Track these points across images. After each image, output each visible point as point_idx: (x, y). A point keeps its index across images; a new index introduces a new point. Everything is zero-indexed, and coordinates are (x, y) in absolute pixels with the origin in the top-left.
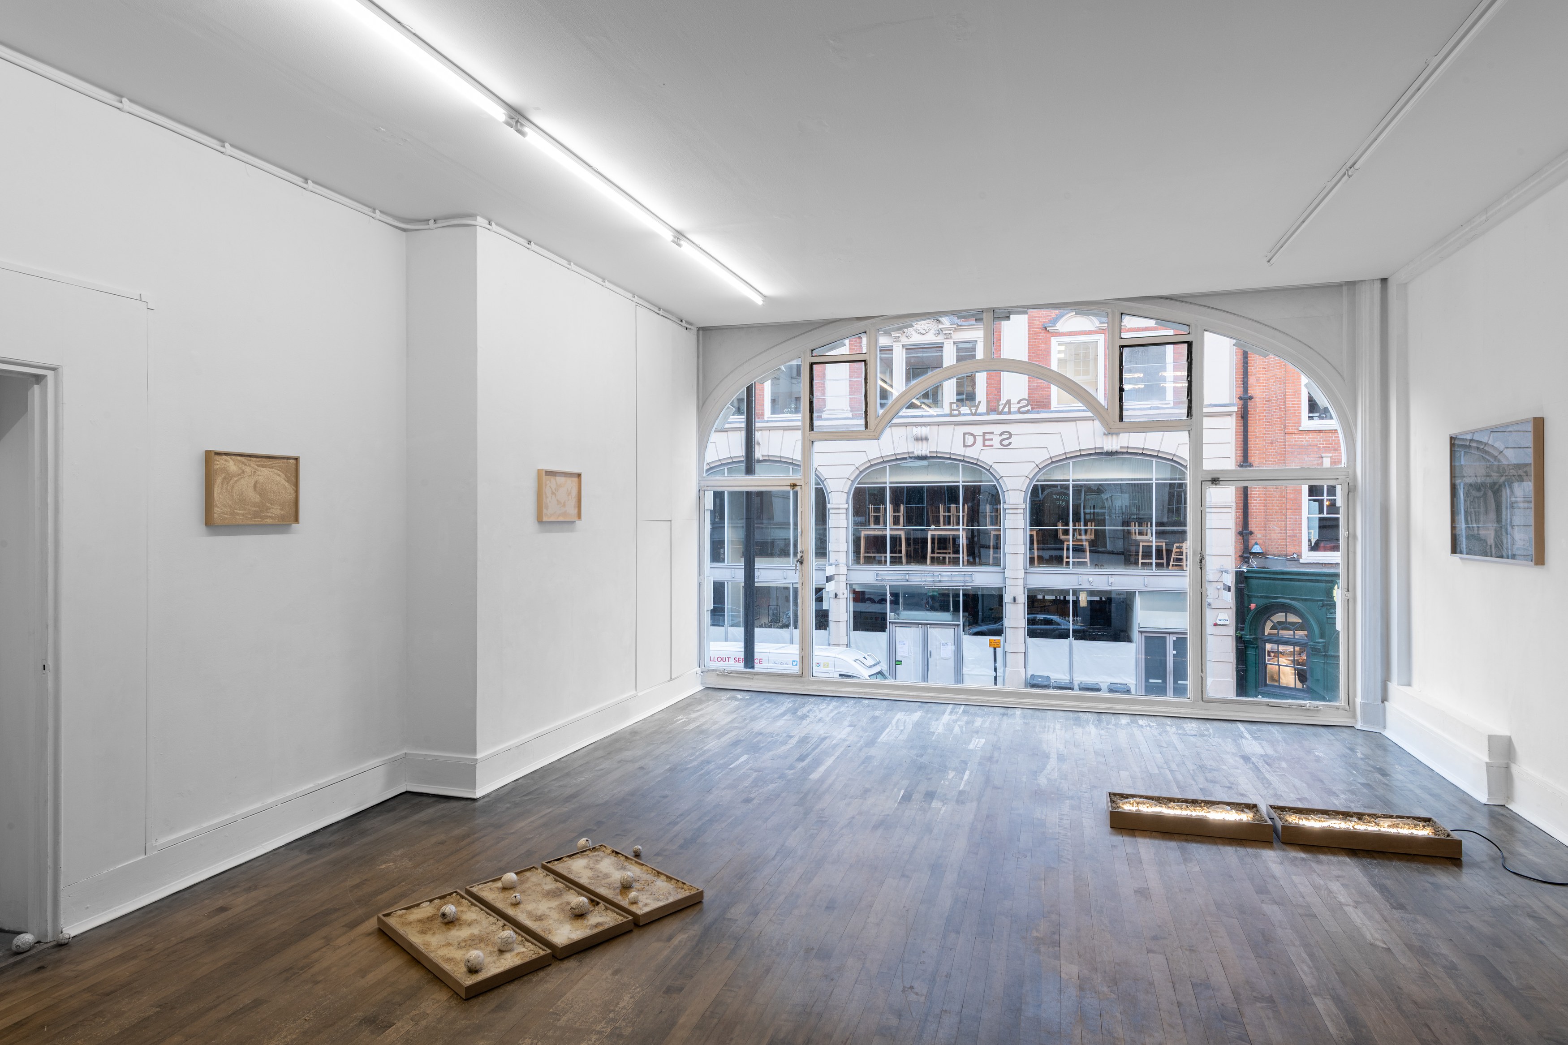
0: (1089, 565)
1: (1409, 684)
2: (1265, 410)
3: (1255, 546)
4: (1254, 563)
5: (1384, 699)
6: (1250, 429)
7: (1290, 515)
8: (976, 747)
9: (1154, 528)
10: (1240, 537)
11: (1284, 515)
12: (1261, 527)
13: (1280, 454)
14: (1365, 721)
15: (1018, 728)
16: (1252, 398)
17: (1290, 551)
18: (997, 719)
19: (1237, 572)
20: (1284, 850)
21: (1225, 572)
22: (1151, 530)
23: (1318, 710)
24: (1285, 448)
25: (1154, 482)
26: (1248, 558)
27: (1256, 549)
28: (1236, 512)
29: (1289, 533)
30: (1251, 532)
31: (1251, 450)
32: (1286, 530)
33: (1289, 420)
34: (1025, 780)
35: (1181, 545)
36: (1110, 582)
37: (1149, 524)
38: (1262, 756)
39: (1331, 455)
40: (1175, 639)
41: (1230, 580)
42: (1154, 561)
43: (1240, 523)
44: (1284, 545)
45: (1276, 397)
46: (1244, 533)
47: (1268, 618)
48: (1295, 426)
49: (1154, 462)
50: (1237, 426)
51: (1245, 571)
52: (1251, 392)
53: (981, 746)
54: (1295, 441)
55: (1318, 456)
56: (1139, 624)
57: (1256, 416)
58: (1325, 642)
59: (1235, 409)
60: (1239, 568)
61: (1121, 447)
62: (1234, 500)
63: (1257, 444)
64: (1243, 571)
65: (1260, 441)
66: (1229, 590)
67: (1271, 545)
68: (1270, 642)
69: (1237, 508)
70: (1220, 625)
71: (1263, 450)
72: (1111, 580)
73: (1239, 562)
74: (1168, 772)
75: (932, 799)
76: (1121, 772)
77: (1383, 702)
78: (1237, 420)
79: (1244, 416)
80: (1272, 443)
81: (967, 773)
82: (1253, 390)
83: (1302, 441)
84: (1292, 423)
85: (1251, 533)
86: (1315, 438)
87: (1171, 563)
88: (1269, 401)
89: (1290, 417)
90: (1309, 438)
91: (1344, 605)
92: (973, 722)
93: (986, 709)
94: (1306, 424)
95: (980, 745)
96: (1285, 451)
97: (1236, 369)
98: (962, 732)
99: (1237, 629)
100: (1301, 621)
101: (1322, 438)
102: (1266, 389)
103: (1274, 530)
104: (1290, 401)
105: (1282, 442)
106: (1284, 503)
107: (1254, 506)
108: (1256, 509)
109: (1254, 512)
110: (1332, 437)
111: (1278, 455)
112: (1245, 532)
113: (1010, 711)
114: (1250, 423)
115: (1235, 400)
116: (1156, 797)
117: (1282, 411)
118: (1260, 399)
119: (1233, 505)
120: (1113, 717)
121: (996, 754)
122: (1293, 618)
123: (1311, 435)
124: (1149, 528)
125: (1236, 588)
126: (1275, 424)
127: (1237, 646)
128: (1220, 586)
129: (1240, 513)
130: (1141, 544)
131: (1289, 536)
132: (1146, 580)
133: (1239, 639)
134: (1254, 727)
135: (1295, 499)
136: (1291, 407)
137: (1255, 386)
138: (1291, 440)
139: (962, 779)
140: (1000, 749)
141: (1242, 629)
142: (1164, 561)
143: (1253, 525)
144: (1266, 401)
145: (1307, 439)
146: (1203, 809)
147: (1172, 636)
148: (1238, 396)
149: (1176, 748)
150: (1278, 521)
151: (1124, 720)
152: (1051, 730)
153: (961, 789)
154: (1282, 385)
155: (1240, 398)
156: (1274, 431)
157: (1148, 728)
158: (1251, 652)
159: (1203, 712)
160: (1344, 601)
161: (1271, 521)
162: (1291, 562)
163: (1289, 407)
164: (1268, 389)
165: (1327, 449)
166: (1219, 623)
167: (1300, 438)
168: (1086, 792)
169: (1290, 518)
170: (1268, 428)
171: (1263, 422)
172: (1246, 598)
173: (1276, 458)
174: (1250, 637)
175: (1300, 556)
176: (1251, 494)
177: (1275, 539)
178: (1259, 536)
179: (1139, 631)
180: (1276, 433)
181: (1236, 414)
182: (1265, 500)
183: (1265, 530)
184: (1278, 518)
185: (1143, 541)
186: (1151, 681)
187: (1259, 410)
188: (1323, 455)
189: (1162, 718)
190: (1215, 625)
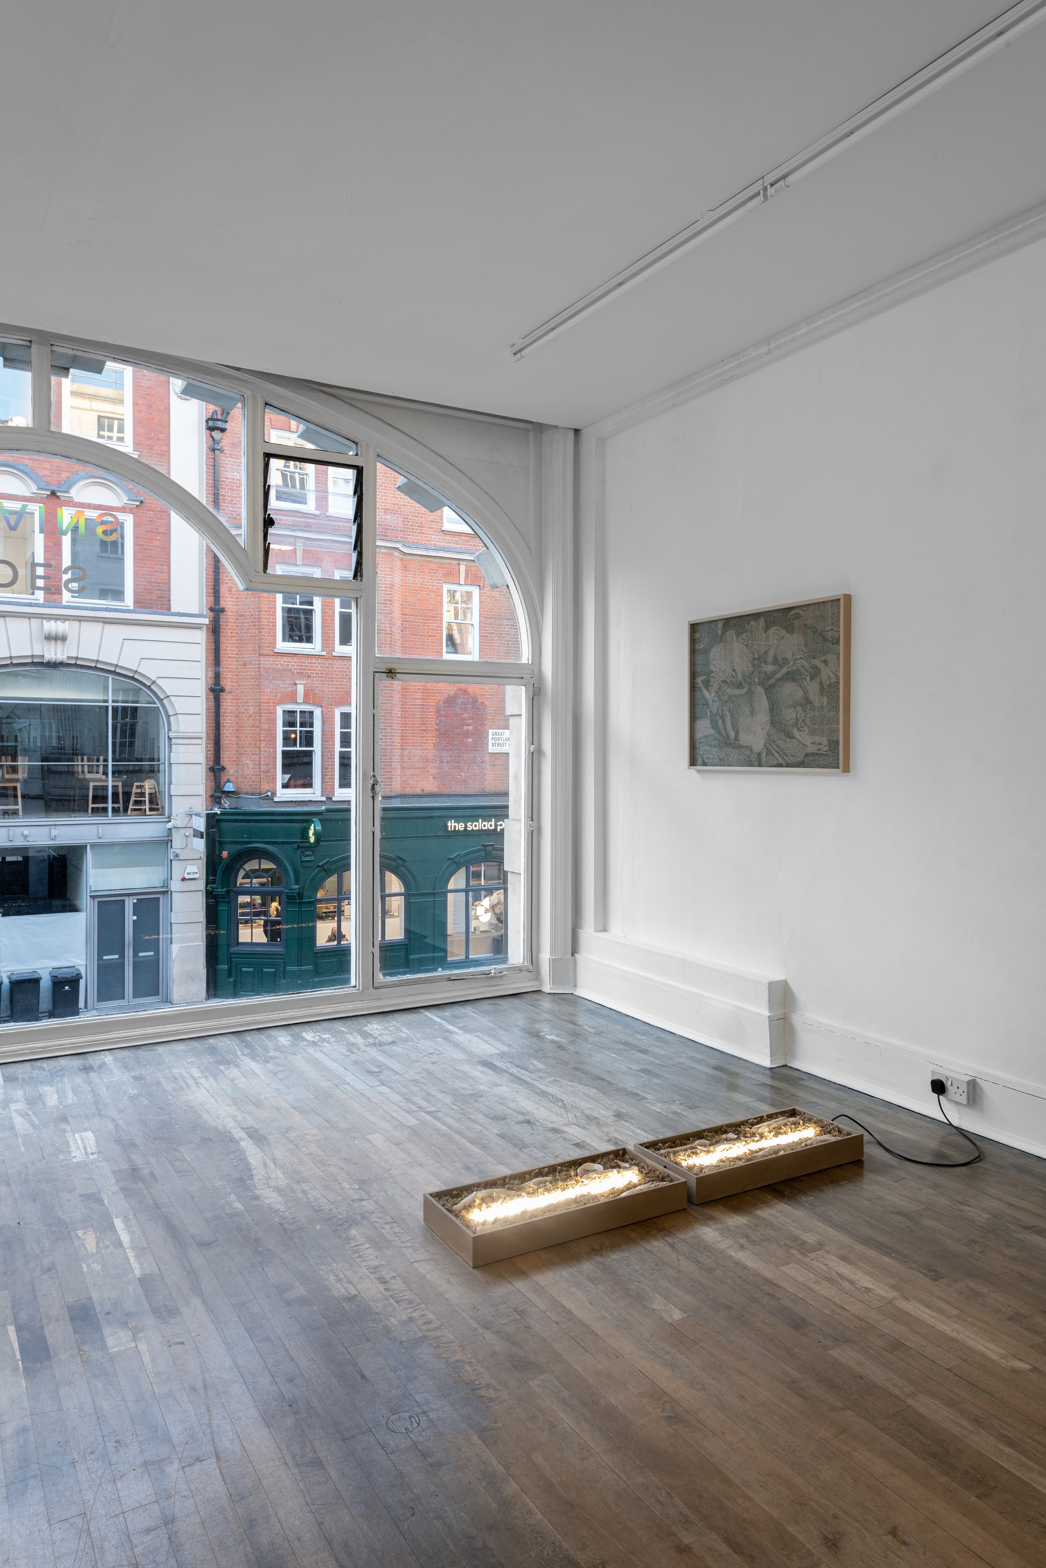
0: (21, 813)
1: (605, 930)
2: (237, 626)
3: (228, 784)
4: (227, 803)
5: (574, 952)
6: (223, 646)
7: (264, 747)
8: (86, 1153)
9: (110, 763)
10: (211, 774)
11: (258, 747)
12: (234, 761)
13: (254, 678)
14: (555, 981)
15: (132, 1091)
16: (224, 611)
17: (264, 789)
18: (79, 1079)
19: (208, 815)
20: (712, 1218)
21: (196, 815)
22: (106, 766)
23: (502, 976)
24: (259, 671)
25: (110, 704)
26: (220, 798)
27: (229, 787)
28: (207, 743)
29: (263, 768)
30: (223, 767)
31: (224, 671)
32: (260, 765)
33: (264, 639)
34: (238, 1205)
35: (142, 784)
36: (53, 835)
37: (102, 758)
38: (498, 1054)
39: (304, 682)
40: (135, 901)
41: (200, 824)
42: (110, 805)
43: (212, 758)
44: (257, 782)
45: (250, 612)
46: (216, 769)
47: (241, 867)
48: (270, 647)
49: (110, 679)
50: (207, 642)
51: (219, 812)
52: (223, 604)
53: (94, 1150)
54: (270, 664)
55: (291, 682)
56: (90, 886)
57: (227, 633)
58: (299, 888)
59: (206, 621)
60: (211, 810)
61: (69, 658)
62: (205, 730)
63: (229, 665)
64: (217, 813)
65: (233, 661)
66: (202, 837)
67: (244, 782)
68: (245, 893)
69: (207, 739)
70: (189, 879)
71: (235, 672)
72: (55, 832)
73: (210, 803)
74: (428, 1117)
75: (99, 1330)
76: (369, 1137)
77: (572, 955)
78: (208, 635)
79: (215, 630)
80: (245, 665)
81: (118, 1223)
82: (225, 601)
83: (277, 665)
84: (268, 643)
85: (223, 769)
86: (289, 662)
87: (131, 807)
88: (242, 615)
89: (265, 636)
90: (284, 661)
91: (528, 839)
92: (41, 1098)
93: (45, 1064)
94: (283, 646)
95: (92, 1147)
96: (260, 675)
97: (207, 574)
98: (33, 1126)
99: (207, 883)
100: (275, 867)
101: (296, 662)
102: (238, 602)
103: (247, 765)
104: (264, 618)
105: (256, 664)
106: (258, 734)
107: (226, 737)
108: (229, 740)
109: (227, 744)
110: (305, 663)
111: (252, 678)
112: (216, 767)
113: (94, 1060)
114: (222, 639)
115: (205, 611)
116: (499, 1179)
117: (258, 629)
118: (233, 612)
119: (204, 734)
120: (262, 1036)
121: (139, 1161)
122: (267, 865)
123: (285, 659)
124: (101, 763)
125: (207, 834)
126: (248, 643)
127: (207, 903)
128: (190, 832)
129: (211, 746)
130: (91, 784)
131: (263, 772)
132: (100, 830)
133: (209, 894)
134: (447, 1013)
135: (269, 730)
136: (266, 625)
137: (227, 597)
138: (267, 662)
139: (120, 1244)
140: (134, 1145)
141: (214, 882)
142: (121, 805)
143: (225, 761)
144: (239, 616)
145: (282, 662)
146: (577, 1182)
147: (131, 898)
148: (209, 606)
149: (392, 1070)
150: (252, 754)
151: (284, 1038)
152: (191, 1082)
153: (137, 1272)
154: (256, 600)
155: (211, 609)
156: (248, 651)
157: (326, 1044)
158: (223, 908)
159: (376, 1003)
160: (528, 833)
161: (244, 754)
162: (264, 801)
163: (264, 625)
164: (241, 602)
165: (301, 675)
166: (187, 877)
167: (275, 661)
168: (362, 1200)
169: (265, 751)
170: (241, 647)
171: (236, 640)
172: (217, 845)
173: (250, 682)
174: (221, 891)
175: (274, 794)
176: (223, 723)
177: (248, 775)
178: (231, 772)
179: (91, 896)
180: (249, 654)
181: (207, 628)
182: (237, 730)
183: (237, 765)
184: (251, 751)
185: (94, 780)
186: (105, 958)
187: (231, 626)
188: (297, 682)
189: (327, 1023)
190: (183, 879)
